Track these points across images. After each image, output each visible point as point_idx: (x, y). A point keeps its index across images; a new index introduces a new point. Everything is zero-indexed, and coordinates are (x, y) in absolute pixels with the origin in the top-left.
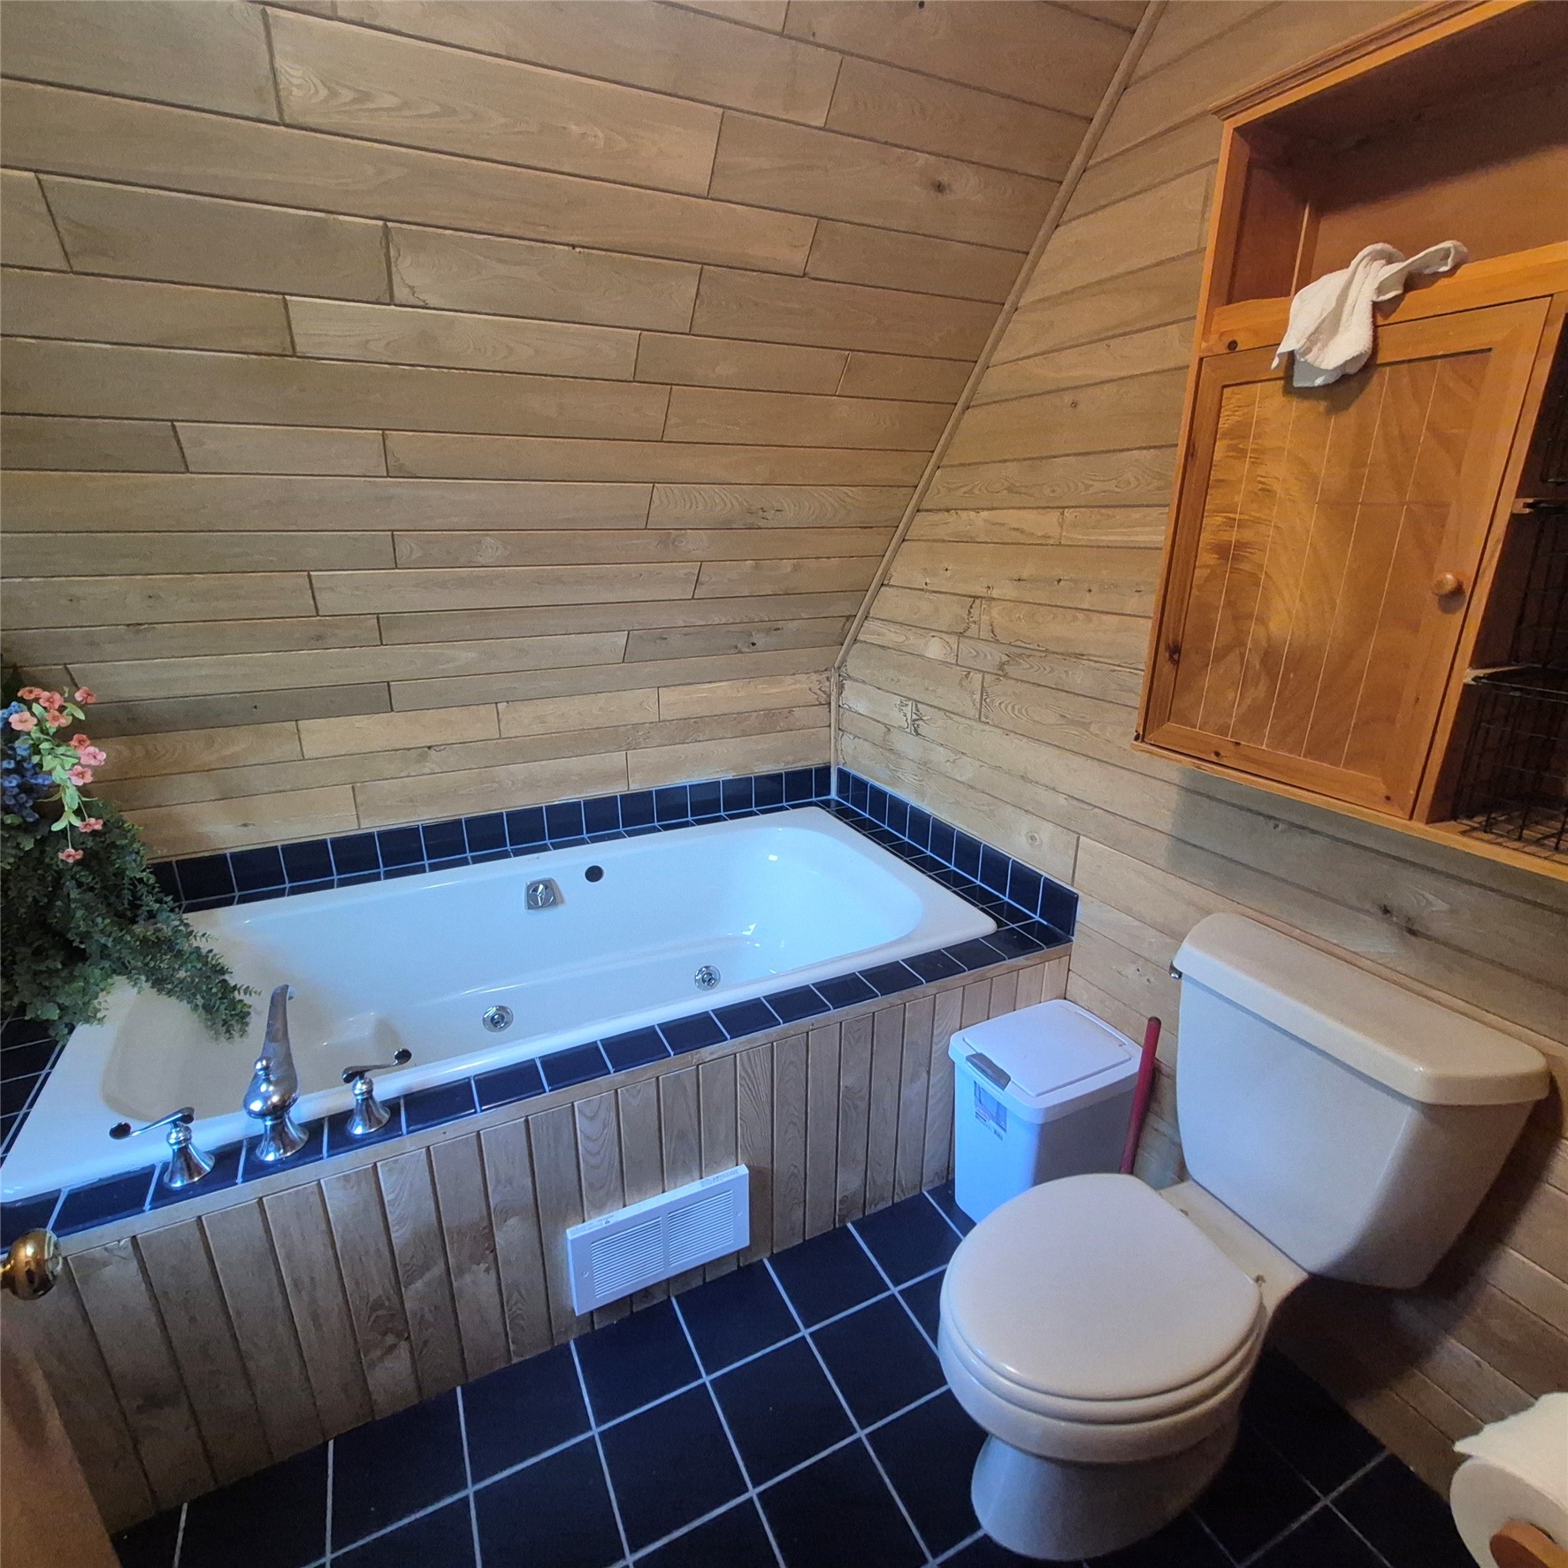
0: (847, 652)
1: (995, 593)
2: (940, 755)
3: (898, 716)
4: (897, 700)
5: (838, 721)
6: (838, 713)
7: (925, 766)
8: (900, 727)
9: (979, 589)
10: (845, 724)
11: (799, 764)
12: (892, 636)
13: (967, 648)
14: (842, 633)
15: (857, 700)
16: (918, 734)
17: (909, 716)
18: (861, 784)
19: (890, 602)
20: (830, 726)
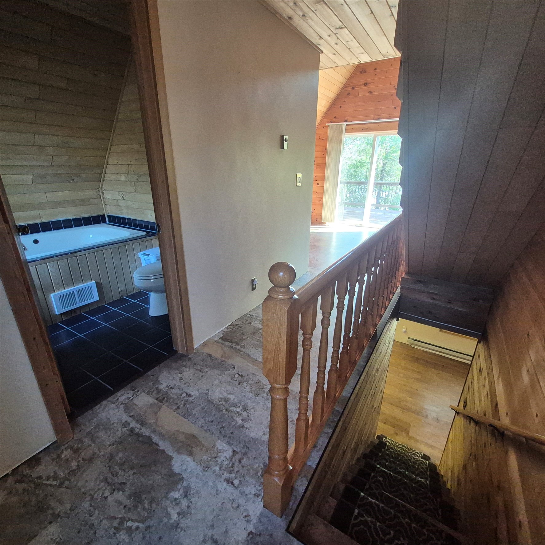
0: (103, 183)
1: (132, 163)
2: (130, 203)
3: (119, 197)
4: (117, 193)
5: (104, 202)
6: (104, 200)
7: (128, 207)
8: (119, 199)
9: (129, 163)
10: (107, 203)
11: (96, 214)
12: (112, 177)
13: (129, 176)
14: (100, 178)
15: (108, 196)
16: (124, 200)
17: (121, 195)
18: (114, 217)
19: (110, 168)
20: (102, 204)
